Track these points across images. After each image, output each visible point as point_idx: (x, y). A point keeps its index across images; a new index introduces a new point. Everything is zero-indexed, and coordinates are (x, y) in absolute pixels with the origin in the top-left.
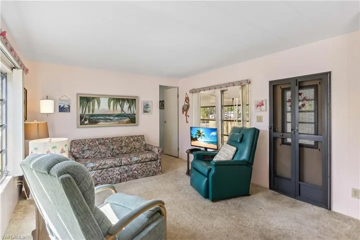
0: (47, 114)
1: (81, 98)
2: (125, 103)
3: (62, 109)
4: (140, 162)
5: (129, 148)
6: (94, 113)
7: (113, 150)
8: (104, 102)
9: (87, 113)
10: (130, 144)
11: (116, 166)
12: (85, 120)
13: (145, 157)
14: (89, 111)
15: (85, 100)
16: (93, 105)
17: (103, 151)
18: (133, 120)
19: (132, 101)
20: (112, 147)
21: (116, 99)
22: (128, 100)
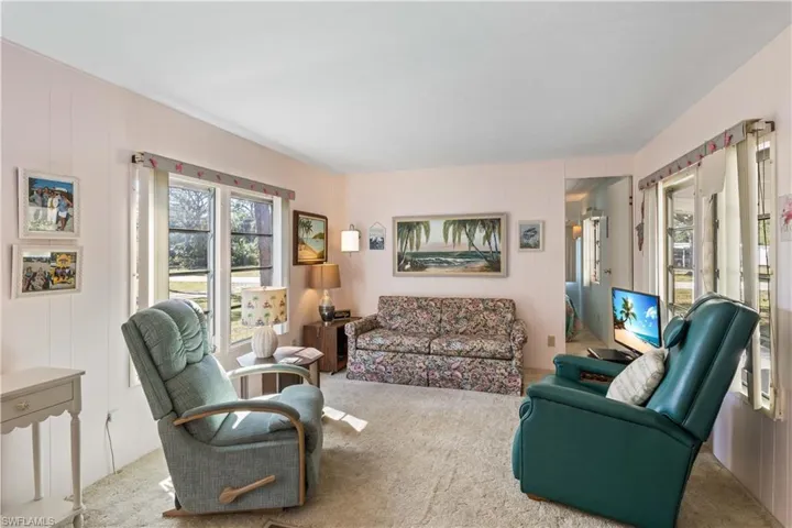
0: (350, 252)
1: (400, 225)
2: (478, 230)
3: (375, 245)
4: (467, 355)
5: (473, 324)
6: (420, 250)
7: (440, 322)
8: (437, 228)
9: (408, 250)
10: (477, 317)
11: (419, 353)
12: (406, 263)
13: (479, 347)
14: (411, 248)
15: (406, 228)
16: (418, 237)
17: (422, 321)
18: (494, 264)
19: (492, 224)
20: (439, 316)
21: (459, 221)
22: (483, 223)
